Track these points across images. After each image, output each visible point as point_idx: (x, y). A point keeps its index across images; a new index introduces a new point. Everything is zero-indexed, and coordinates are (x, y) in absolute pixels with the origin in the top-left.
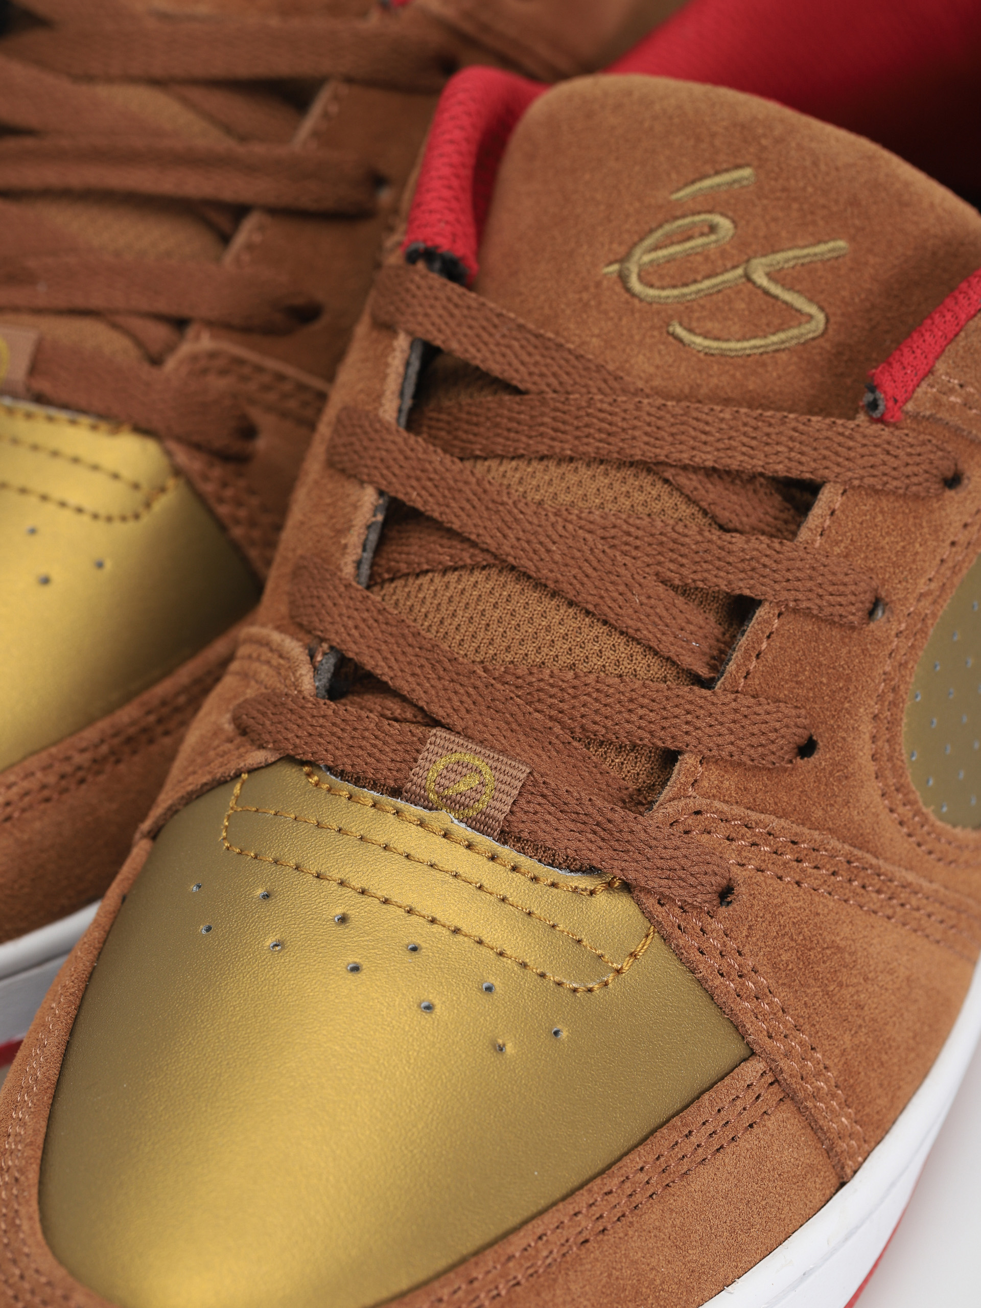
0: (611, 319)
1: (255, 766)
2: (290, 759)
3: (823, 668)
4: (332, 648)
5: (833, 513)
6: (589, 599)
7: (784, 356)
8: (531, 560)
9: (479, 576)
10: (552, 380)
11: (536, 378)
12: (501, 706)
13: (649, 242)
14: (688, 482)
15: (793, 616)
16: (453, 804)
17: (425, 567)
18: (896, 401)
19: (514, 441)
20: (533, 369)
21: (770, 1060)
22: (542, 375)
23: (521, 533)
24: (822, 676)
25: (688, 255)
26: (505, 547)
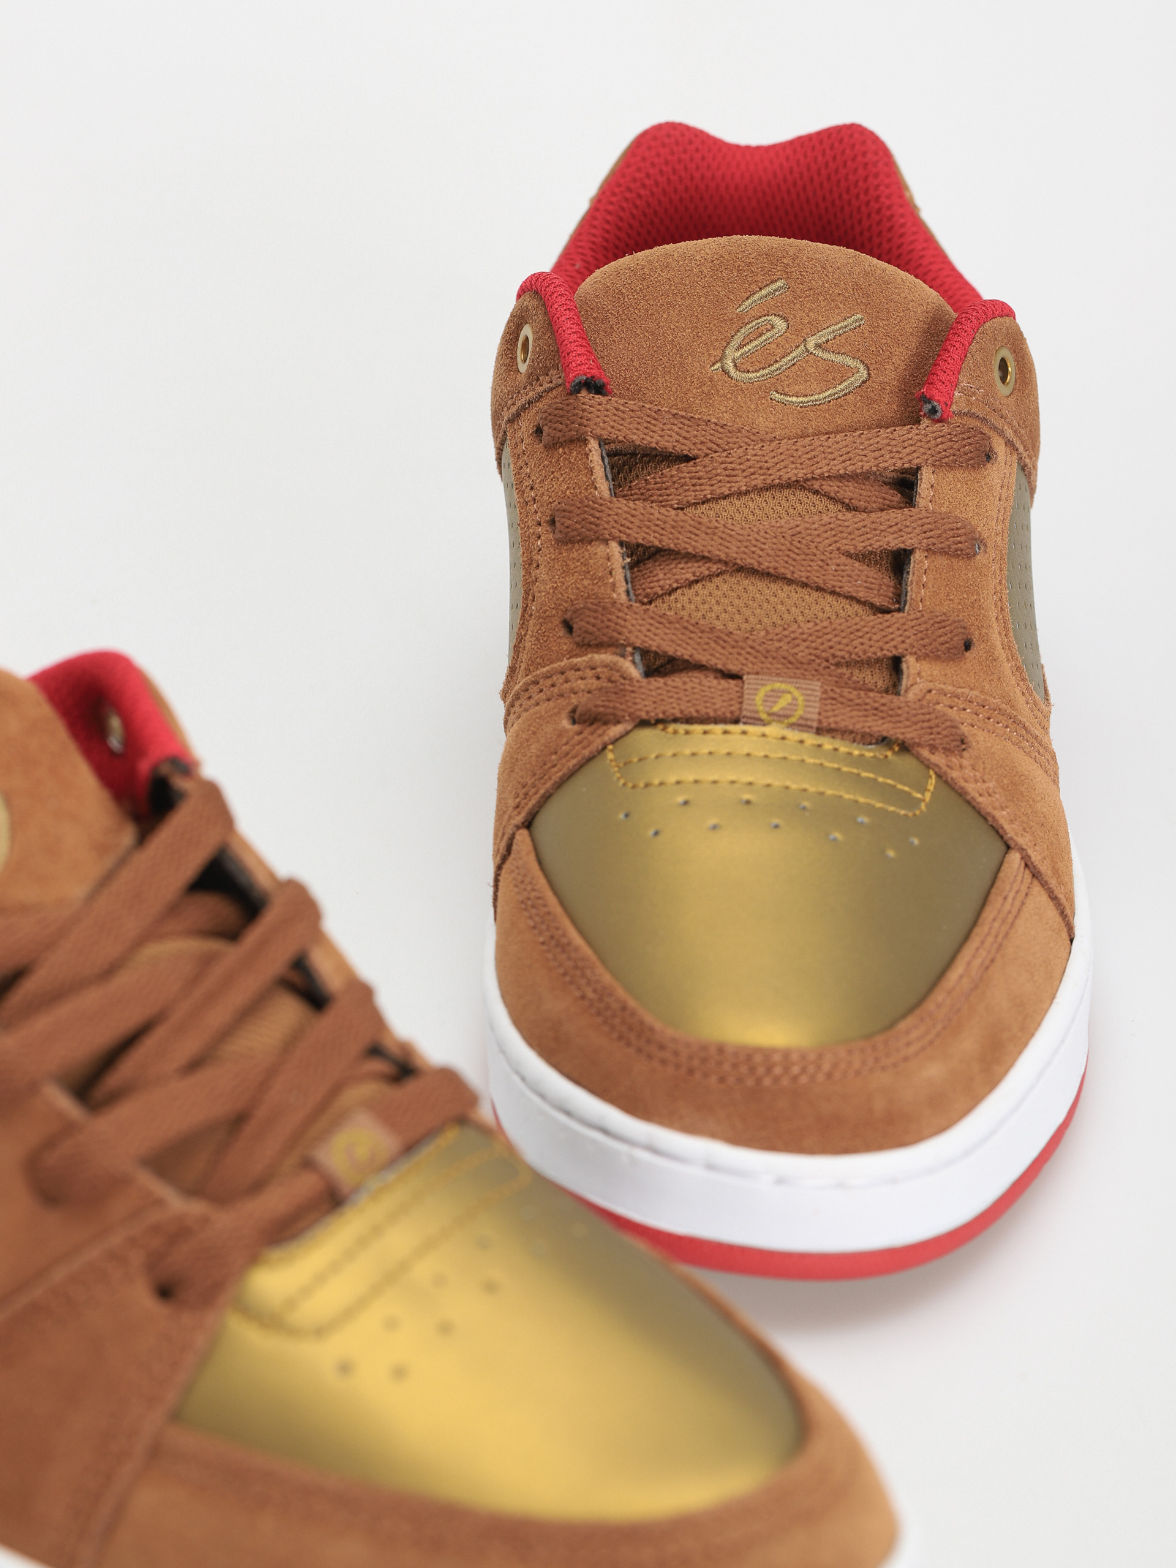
0: (730, 399)
1: (618, 736)
2: (644, 723)
3: (962, 588)
4: (635, 648)
5: (932, 486)
6: (802, 575)
7: (850, 397)
8: (752, 558)
9: (717, 581)
10: (710, 445)
11: (699, 446)
12: (775, 654)
13: (735, 343)
14: (831, 487)
15: (933, 556)
16: (780, 717)
17: (675, 585)
18: (947, 405)
19: (702, 491)
20: (694, 440)
21: (1022, 850)
22: (702, 443)
23: (739, 543)
24: (963, 593)
25: (763, 346)
26: (731, 554)
